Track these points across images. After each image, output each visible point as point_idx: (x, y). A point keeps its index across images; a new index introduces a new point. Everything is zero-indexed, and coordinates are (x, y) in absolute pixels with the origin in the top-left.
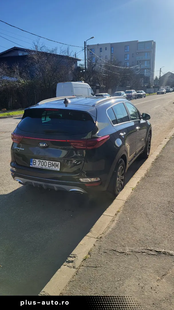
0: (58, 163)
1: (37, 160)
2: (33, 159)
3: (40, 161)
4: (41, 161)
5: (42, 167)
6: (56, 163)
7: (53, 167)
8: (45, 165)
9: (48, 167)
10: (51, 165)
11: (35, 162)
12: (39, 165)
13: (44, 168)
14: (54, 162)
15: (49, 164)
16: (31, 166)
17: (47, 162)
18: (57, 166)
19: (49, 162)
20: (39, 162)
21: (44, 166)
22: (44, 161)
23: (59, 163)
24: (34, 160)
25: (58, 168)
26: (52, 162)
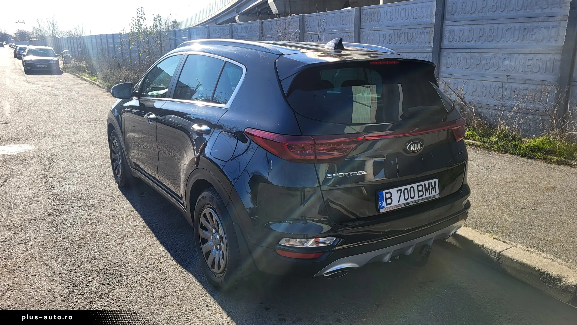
0: (435, 182)
1: (393, 191)
2: (384, 192)
3: (401, 190)
4: (403, 188)
5: (407, 204)
6: (431, 182)
7: (428, 194)
8: (412, 196)
9: (419, 197)
10: (422, 191)
11: (390, 198)
12: (399, 202)
13: (411, 204)
14: (427, 183)
15: (419, 191)
16: (382, 211)
17: (415, 186)
18: (434, 188)
19: (418, 186)
20: (399, 192)
21: (410, 200)
22: (408, 187)
23: (436, 180)
24: (386, 193)
25: (436, 193)
26: (423, 183)
